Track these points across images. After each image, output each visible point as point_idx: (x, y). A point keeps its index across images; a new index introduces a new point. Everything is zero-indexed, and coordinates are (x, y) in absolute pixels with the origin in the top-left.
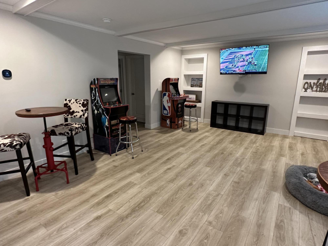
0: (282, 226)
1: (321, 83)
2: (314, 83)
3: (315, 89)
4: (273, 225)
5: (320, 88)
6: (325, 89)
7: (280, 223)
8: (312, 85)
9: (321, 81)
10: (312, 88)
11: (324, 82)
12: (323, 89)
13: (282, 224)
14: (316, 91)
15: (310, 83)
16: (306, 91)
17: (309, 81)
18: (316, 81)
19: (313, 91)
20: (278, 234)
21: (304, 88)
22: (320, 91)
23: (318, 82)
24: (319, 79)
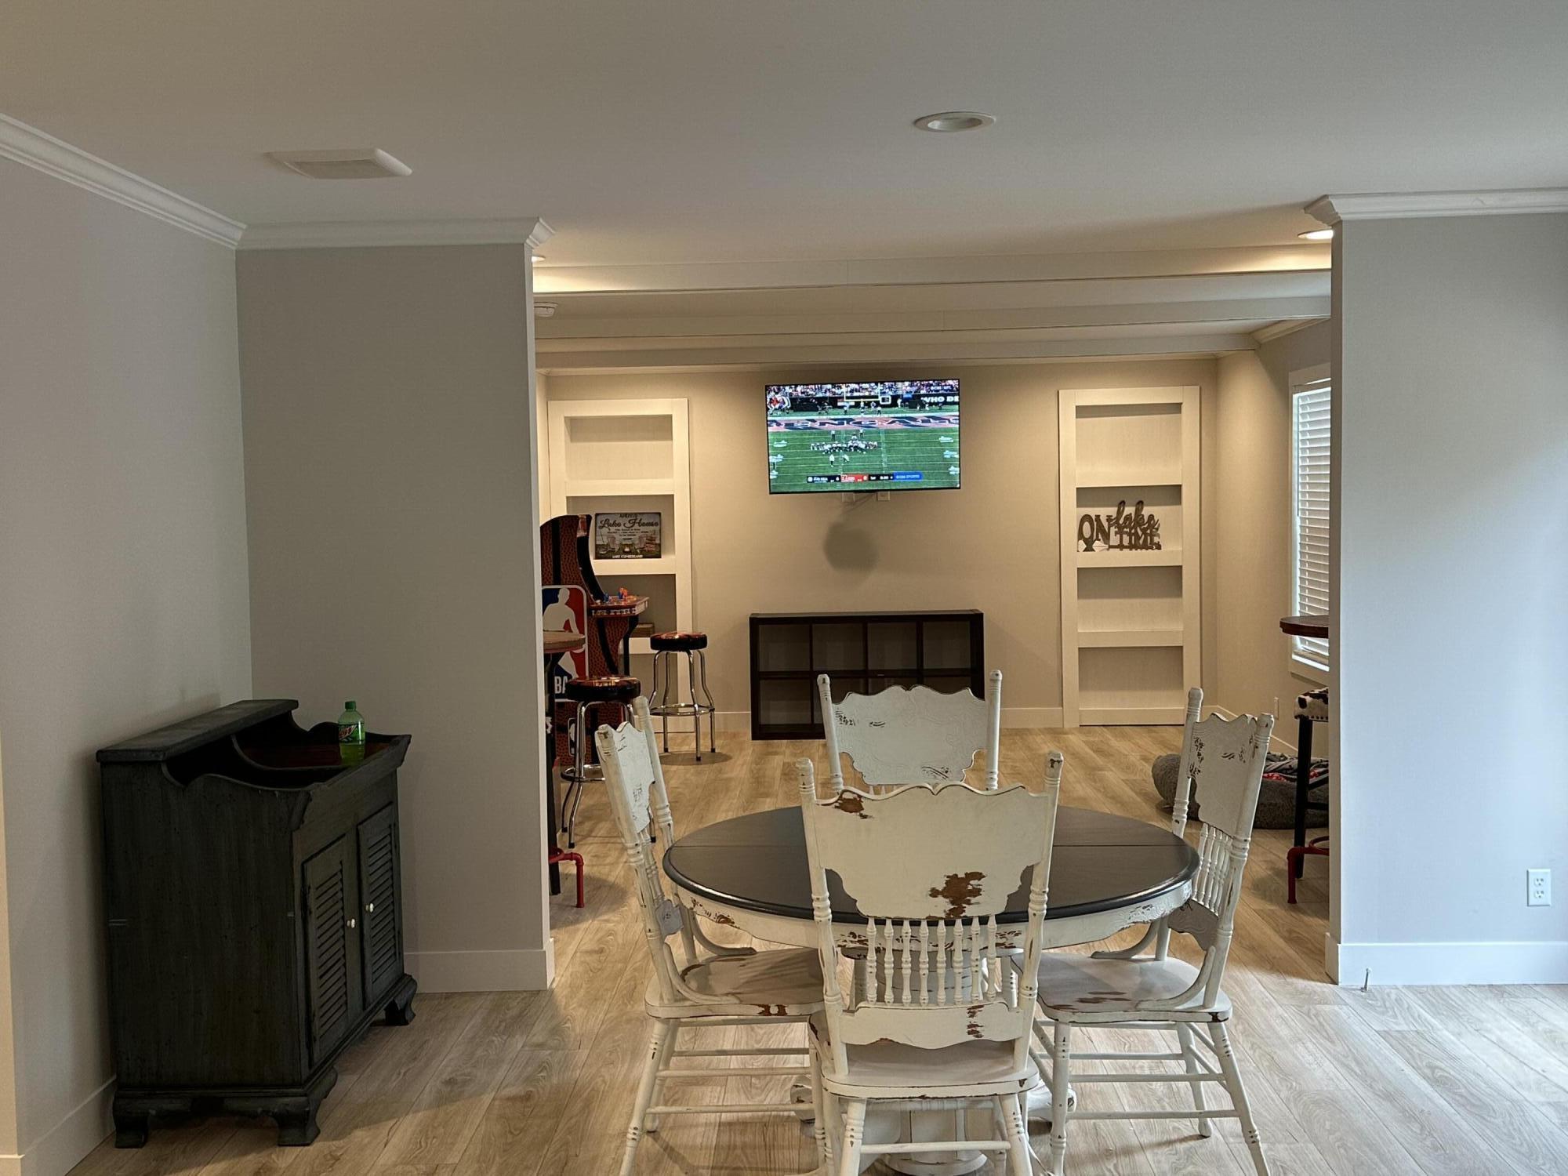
1: (1128, 517)
2: (1109, 518)
3: (1114, 540)
5: (1130, 535)
6: (1145, 541)
8: (1106, 525)
9: (1129, 510)
10: (1106, 537)
11: (1138, 512)
12: (1138, 538)
14: (1121, 547)
15: (1098, 517)
16: (1089, 549)
17: (1093, 512)
18: (1112, 511)
19: (1111, 547)
21: (1081, 535)
22: (1131, 547)
23: (1120, 513)
24: (1122, 504)
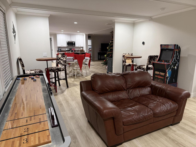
0: (74, 140)
4: (78, 137)
7: (75, 141)
13: (74, 141)
20: (73, 134)
